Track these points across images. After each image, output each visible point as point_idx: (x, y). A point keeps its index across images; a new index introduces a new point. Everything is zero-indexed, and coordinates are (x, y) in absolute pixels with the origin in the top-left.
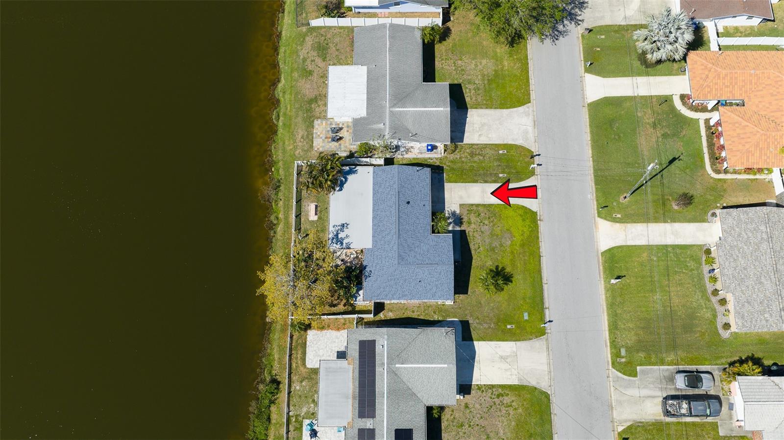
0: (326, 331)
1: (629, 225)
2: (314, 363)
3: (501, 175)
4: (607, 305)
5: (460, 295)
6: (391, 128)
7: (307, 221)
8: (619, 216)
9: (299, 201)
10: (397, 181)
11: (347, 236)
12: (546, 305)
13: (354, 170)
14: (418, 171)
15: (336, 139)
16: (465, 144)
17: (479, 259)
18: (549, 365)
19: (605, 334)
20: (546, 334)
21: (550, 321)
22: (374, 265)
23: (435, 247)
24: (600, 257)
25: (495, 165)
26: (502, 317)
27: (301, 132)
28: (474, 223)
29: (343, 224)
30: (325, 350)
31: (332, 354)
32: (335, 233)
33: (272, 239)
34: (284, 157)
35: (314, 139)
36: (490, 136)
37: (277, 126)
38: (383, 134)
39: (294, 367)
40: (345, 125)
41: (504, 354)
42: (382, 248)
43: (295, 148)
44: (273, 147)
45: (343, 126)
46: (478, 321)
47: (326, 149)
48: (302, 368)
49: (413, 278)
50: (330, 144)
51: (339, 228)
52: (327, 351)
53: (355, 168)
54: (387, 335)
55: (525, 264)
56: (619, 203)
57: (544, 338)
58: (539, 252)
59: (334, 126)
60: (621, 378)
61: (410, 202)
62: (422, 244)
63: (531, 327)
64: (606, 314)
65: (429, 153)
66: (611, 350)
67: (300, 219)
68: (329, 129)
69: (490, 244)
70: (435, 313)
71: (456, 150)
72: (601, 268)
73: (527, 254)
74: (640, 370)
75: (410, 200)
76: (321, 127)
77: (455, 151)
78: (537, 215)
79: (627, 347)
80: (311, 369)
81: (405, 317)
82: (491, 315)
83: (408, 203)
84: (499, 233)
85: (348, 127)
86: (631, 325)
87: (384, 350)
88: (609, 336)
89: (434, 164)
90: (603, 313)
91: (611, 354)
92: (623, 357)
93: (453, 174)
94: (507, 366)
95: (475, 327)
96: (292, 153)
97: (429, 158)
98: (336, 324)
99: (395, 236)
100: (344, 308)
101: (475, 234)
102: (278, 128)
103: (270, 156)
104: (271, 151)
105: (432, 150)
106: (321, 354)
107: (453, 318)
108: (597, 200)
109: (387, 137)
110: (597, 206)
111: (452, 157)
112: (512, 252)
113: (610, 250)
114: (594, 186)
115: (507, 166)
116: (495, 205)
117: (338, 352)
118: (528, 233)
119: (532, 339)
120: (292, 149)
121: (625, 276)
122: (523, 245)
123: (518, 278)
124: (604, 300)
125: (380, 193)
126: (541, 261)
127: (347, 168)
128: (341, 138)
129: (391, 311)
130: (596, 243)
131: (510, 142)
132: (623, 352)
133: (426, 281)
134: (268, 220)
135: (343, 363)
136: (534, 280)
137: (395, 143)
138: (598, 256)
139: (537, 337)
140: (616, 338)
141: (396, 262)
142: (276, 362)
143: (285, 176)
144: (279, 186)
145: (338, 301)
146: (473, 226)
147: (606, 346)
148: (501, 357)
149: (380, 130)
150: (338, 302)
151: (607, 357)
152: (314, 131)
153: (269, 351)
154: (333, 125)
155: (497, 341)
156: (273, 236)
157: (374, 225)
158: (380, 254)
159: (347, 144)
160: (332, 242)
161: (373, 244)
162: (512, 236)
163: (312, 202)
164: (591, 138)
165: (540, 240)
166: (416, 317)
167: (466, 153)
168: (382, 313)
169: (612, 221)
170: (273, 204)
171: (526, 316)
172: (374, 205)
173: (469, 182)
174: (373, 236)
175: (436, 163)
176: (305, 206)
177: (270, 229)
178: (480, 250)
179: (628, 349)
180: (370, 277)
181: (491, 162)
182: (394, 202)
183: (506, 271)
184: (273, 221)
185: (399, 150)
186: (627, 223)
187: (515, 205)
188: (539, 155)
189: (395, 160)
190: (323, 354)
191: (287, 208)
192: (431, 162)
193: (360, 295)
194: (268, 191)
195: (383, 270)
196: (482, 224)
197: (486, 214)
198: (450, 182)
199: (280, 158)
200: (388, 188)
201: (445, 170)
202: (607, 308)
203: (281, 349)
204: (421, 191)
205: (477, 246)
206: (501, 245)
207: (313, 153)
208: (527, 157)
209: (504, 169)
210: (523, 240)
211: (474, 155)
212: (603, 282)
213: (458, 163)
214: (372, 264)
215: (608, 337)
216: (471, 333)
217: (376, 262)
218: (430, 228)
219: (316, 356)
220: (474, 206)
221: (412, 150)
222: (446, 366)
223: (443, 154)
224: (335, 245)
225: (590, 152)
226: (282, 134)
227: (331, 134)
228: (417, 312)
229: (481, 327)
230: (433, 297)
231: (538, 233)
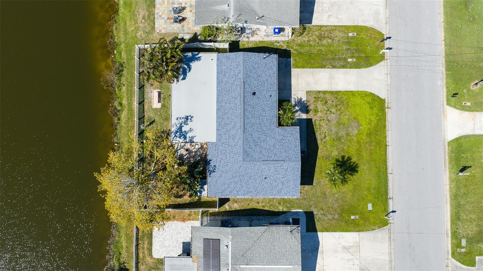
0: (171, 222)
1: (478, 114)
2: (160, 253)
3: (350, 60)
4: (451, 195)
5: (305, 186)
6: (236, 10)
7: (150, 109)
8: (469, 104)
9: (141, 87)
10: (242, 70)
11: (191, 130)
12: (390, 195)
13: (197, 56)
14: (264, 58)
15: (178, 20)
16: (313, 26)
17: (325, 149)
18: (390, 255)
19: (447, 225)
20: (389, 224)
21: (393, 212)
22: (218, 160)
23: (281, 141)
24: (447, 146)
25: (344, 49)
26: (346, 207)
27: (142, 13)
28: (321, 111)
29: (187, 117)
30: (171, 241)
31: (178, 245)
32: (178, 125)
33: (116, 126)
34: (126, 40)
35: (156, 20)
36: (340, 17)
37: (118, 4)
38: (228, 16)
39: (141, 257)
40: (188, 4)
41: (347, 245)
42: (226, 142)
43: (137, 29)
44: (114, 27)
45: (186, 6)
46: (322, 212)
47: (169, 31)
48: (148, 259)
49: (259, 175)
50: (173, 26)
51: (183, 120)
52: (173, 242)
53: (198, 54)
54: (232, 235)
55: (371, 154)
56: (469, 90)
57: (387, 228)
58: (386, 141)
59: (176, 6)
60: (460, 267)
61: (256, 94)
62: (268, 138)
63: (375, 218)
64: (449, 204)
65: (276, 35)
66: (452, 240)
67: (144, 106)
68: (171, 9)
69: (337, 133)
70: (279, 203)
71: (304, 32)
72: (447, 157)
73: (374, 144)
74: (479, 260)
75: (256, 91)
76: (163, 6)
77: (303, 34)
78: (385, 102)
79: (467, 238)
80: (158, 259)
81: (250, 208)
82: (336, 206)
83: (254, 94)
84: (346, 122)
85: (191, 6)
86: (473, 216)
87: (229, 250)
88: (451, 227)
89: (280, 48)
90: (446, 203)
91: (452, 244)
92: (463, 248)
93: (300, 59)
94: (349, 256)
95: (320, 218)
96: (134, 34)
97: (276, 42)
98: (181, 215)
99: (239, 130)
100: (189, 199)
101: (322, 123)
102: (119, 6)
103: (112, 37)
104: (113, 33)
105: (279, 32)
106: (167, 245)
107: (298, 208)
108: (447, 87)
109: (231, 20)
110: (447, 93)
111: (300, 40)
112: (359, 142)
113: (457, 139)
114: (444, 72)
115: (357, 51)
116: (343, 92)
117: (183, 243)
118: (376, 121)
119: (375, 229)
120: (134, 30)
121: (471, 167)
122: (369, 135)
123: (363, 168)
124: (448, 190)
125: (224, 83)
126: (387, 151)
127: (190, 54)
128: (184, 19)
129: (236, 202)
130: (443, 132)
131: (361, 24)
132: (464, 242)
133: (272, 178)
134: (112, 106)
135: (187, 261)
136: (379, 170)
137: (240, 25)
138: (444, 145)
139: (379, 227)
140: (457, 229)
141: (241, 158)
142: (124, 250)
143: (128, 59)
144: (122, 71)
145: (184, 191)
146: (320, 114)
147: (447, 236)
148: (344, 248)
149: (224, 11)
150: (184, 193)
151: (448, 247)
152: (156, 11)
153: (117, 238)
154: (175, 4)
155: (341, 232)
156: (117, 123)
157: (218, 118)
158: (225, 149)
159: (190, 26)
160: (175, 136)
161: (217, 138)
162: (359, 125)
163: (155, 88)
164: (445, 20)
165: (387, 129)
166: (261, 208)
167: (314, 36)
168: (227, 204)
169: (460, 110)
170: (116, 89)
171: (370, 207)
172: (218, 95)
173: (317, 68)
174: (217, 129)
175: (283, 47)
176: (148, 93)
177: (114, 115)
178: (326, 140)
179: (470, 241)
180: (214, 172)
181: (339, 46)
182: (239, 93)
183: (352, 161)
184: (117, 107)
185: (245, 32)
186: (476, 111)
187: (363, 91)
188: (390, 38)
189: (240, 43)
190: (170, 245)
191: (130, 94)
192: (277, 46)
193: (204, 190)
194: (111, 76)
195: (227, 166)
196: (329, 112)
197: (333, 101)
198: (297, 67)
199: (122, 40)
200: (233, 78)
201: (292, 54)
202: (451, 198)
203: (128, 237)
204: (267, 80)
205: (323, 135)
206: (348, 135)
207: (155, 35)
208: (378, 40)
209: (353, 53)
210: (370, 129)
211: (322, 38)
212: (448, 172)
213: (306, 46)
214: (217, 159)
215: (449, 228)
216: (315, 224)
217: (221, 157)
218: (275, 120)
219: (162, 246)
220: (321, 93)
221: (258, 32)
222: (291, 266)
223: (290, 37)
224: (178, 139)
225: (443, 35)
226: (123, 13)
227: (173, 15)
228: (262, 203)
229: (326, 218)
230: (278, 193)
231: (385, 122)
